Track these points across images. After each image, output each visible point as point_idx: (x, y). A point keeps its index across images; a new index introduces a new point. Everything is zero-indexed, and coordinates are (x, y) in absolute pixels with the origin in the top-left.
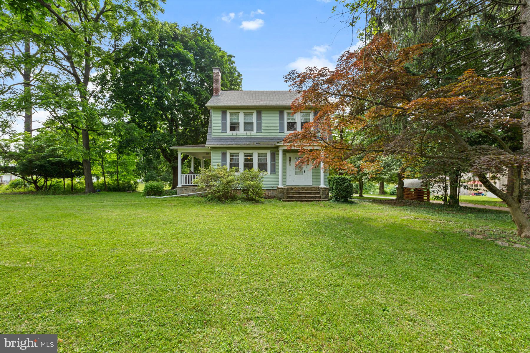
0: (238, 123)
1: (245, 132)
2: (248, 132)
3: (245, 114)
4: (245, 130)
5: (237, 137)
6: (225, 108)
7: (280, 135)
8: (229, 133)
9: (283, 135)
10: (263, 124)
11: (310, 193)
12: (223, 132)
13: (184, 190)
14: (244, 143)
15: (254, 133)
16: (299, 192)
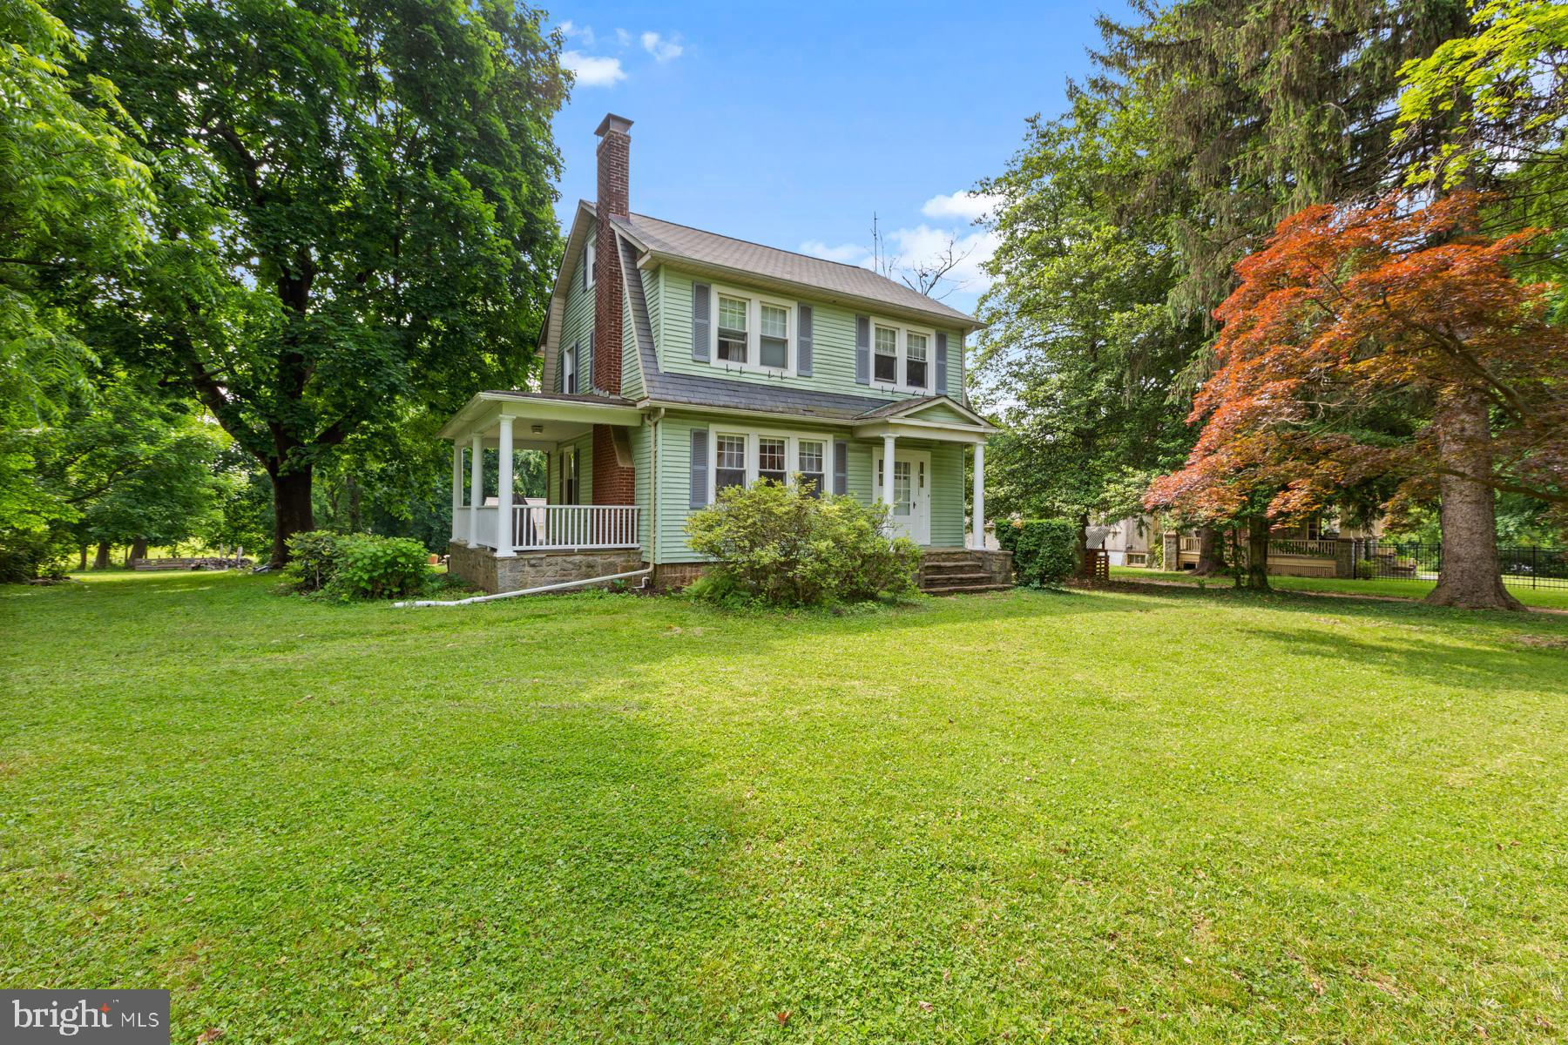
0: (744, 336)
1: (765, 370)
2: (775, 371)
3: (764, 309)
4: (763, 363)
5: (740, 384)
6: (707, 276)
7: (858, 392)
8: (716, 367)
9: (867, 393)
10: (816, 349)
11: (961, 569)
12: (698, 358)
13: (527, 568)
14: (769, 404)
15: (790, 375)
16: (939, 567)
